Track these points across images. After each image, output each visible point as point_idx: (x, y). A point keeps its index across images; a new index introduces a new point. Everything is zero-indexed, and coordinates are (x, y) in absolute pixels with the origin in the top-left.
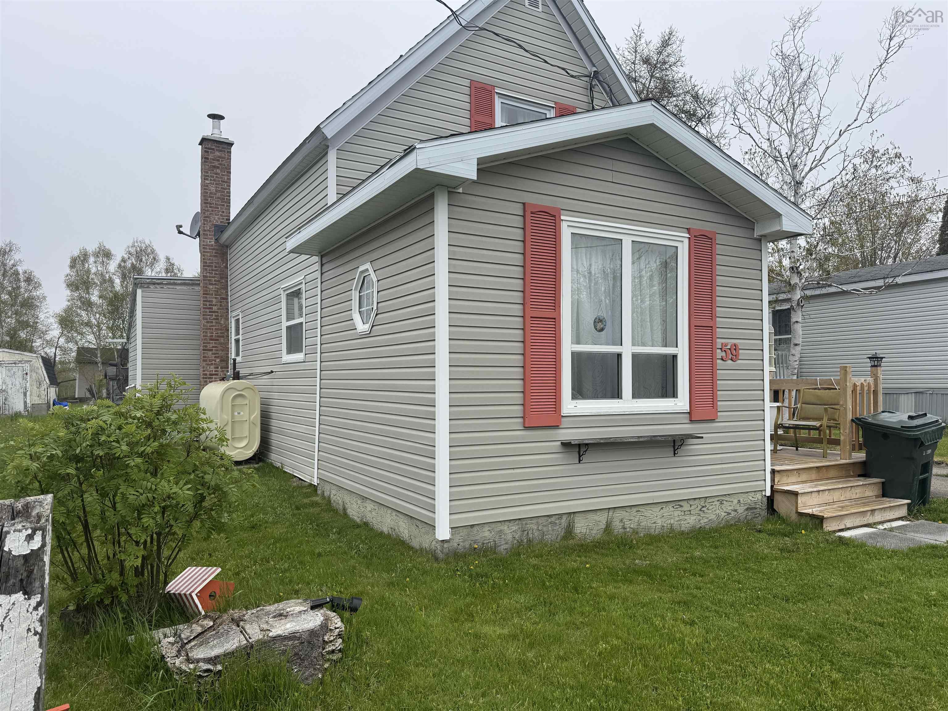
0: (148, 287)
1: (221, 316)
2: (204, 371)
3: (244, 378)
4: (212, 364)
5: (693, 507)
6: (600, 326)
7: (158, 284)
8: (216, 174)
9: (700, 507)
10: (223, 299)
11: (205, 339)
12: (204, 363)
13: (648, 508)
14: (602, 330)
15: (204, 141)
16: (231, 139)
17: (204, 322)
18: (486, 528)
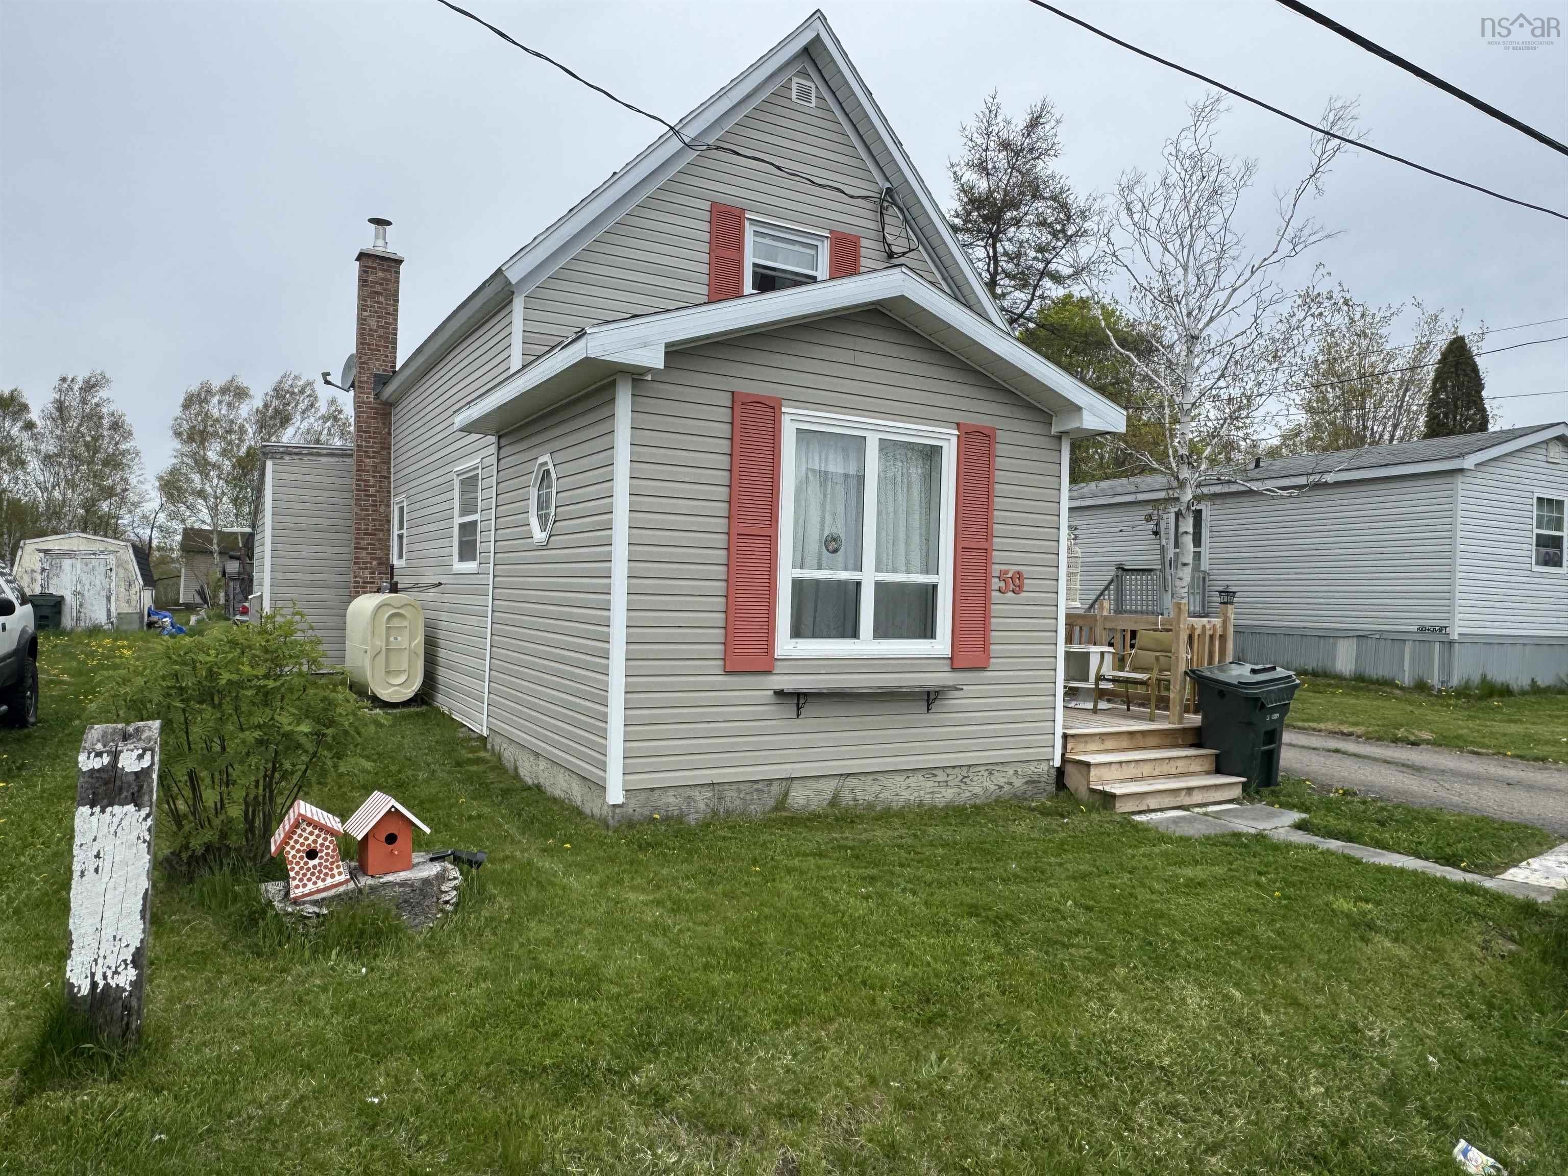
0: (281, 458)
1: (380, 502)
2: (355, 577)
3: (405, 589)
4: (366, 568)
5: (951, 777)
6: (833, 545)
7: (296, 454)
8: (378, 303)
9: (960, 777)
10: (385, 477)
11: (358, 533)
12: (356, 567)
13: (887, 775)
14: (835, 551)
15: (362, 256)
16: (400, 254)
17: (356, 509)
18: (671, 793)
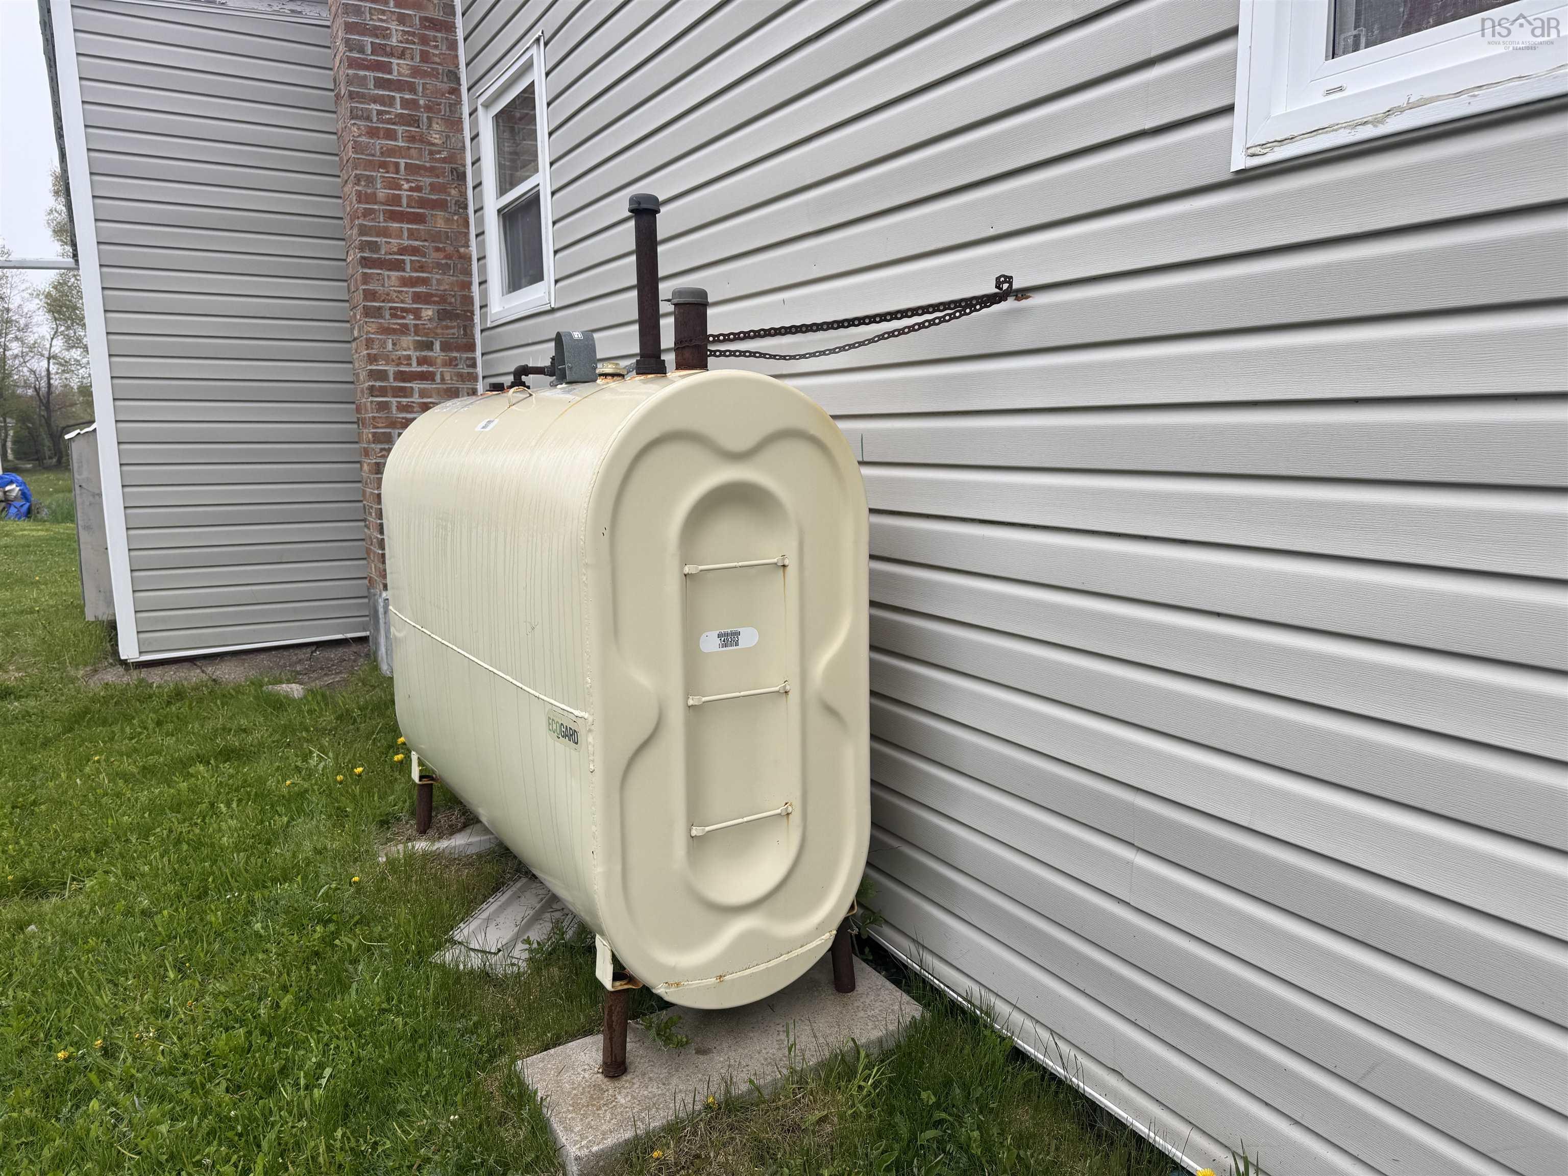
1: (428, 108)
2: (372, 359)
4: (404, 330)
11: (367, 213)
12: (372, 326)
